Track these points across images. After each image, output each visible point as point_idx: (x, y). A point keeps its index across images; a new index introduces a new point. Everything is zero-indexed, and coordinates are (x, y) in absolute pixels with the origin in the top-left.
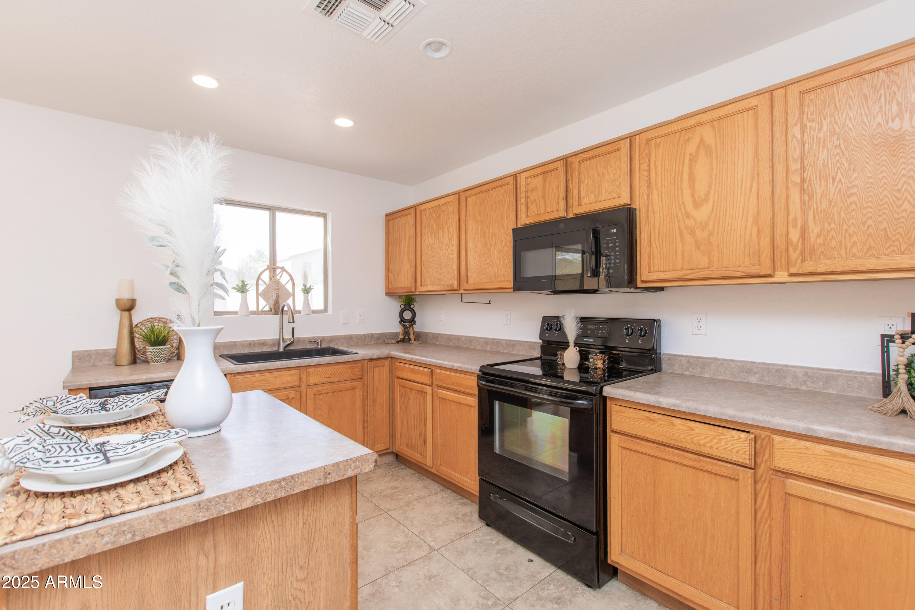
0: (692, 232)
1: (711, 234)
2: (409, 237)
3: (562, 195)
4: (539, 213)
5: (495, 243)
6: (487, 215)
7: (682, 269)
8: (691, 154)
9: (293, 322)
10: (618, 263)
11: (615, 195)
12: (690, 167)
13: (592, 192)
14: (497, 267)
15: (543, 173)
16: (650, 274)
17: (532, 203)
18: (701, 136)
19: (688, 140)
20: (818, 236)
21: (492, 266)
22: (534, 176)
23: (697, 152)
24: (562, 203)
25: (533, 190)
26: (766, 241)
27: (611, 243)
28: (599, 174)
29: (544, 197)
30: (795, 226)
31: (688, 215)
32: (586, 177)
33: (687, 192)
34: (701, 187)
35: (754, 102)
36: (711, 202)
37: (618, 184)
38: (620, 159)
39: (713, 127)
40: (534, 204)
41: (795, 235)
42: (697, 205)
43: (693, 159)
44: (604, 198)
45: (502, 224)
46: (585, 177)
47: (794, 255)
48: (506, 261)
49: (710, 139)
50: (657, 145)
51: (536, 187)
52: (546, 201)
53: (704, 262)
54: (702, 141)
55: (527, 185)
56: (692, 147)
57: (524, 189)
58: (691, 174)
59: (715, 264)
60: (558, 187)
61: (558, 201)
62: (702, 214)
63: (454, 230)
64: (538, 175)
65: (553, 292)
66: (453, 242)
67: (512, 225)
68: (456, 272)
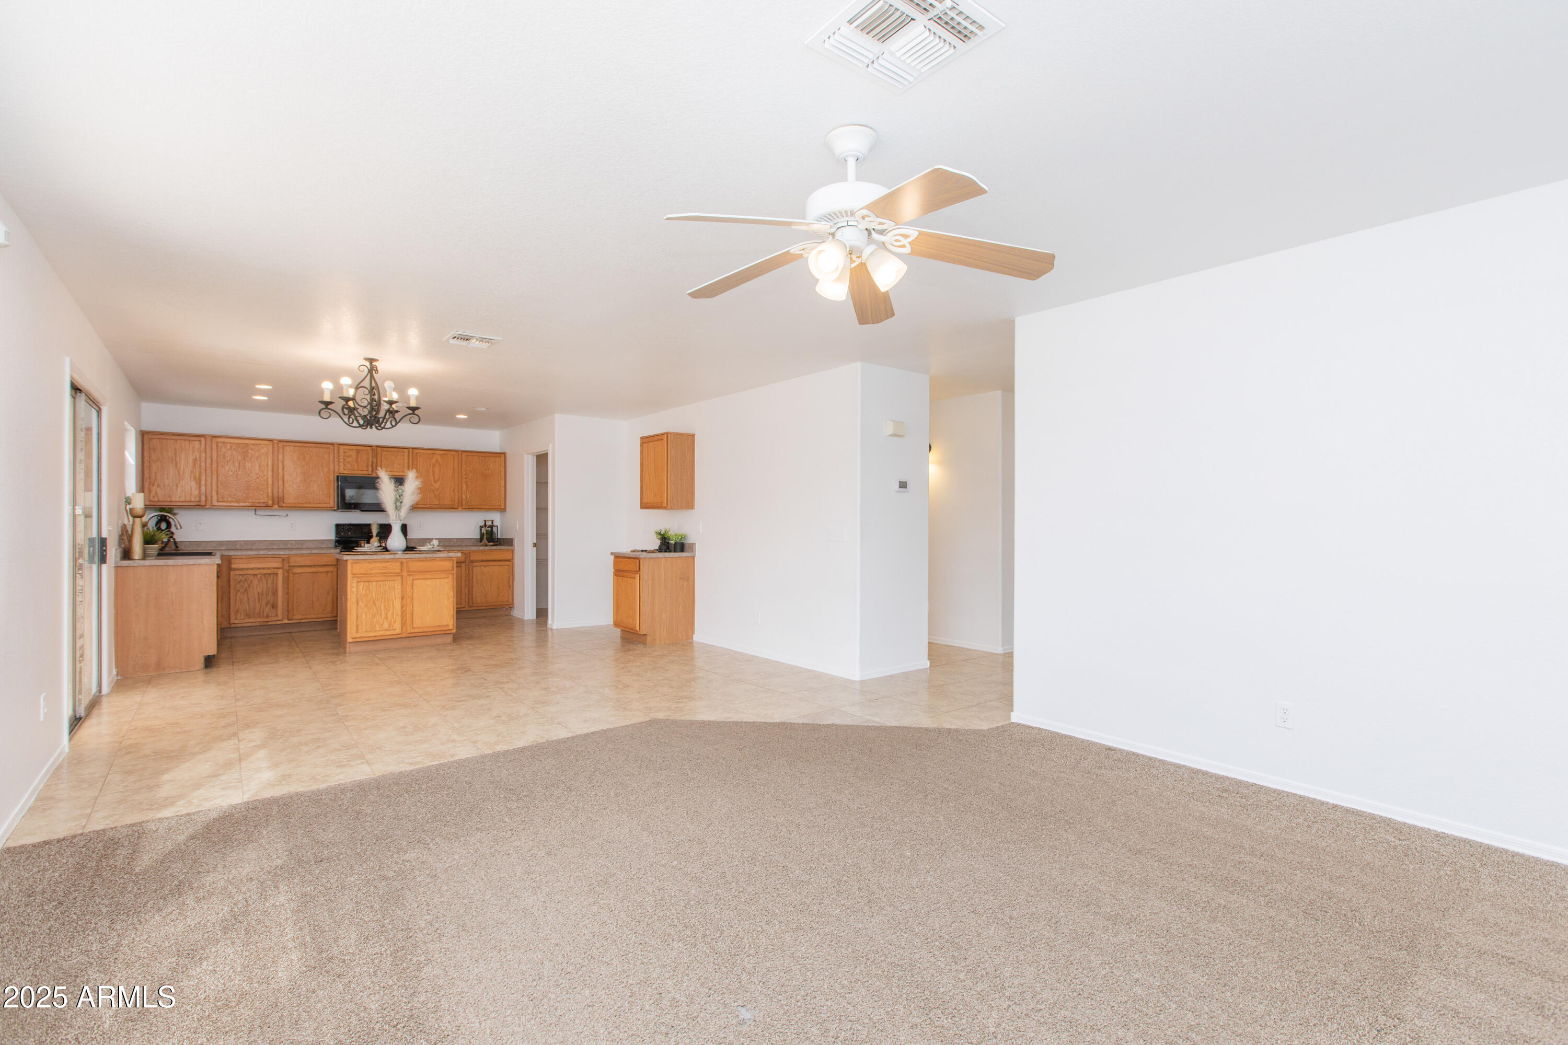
0: (433, 492)
1: (440, 493)
2: (195, 460)
3: (370, 464)
4: (353, 469)
5: (315, 480)
6: (306, 462)
8: (433, 463)
9: (181, 528)
11: (400, 471)
12: (433, 468)
13: (388, 467)
14: (319, 496)
15: (356, 450)
17: (348, 463)
18: (437, 458)
19: (432, 458)
20: (469, 498)
21: (312, 495)
22: (350, 450)
23: (435, 463)
24: (370, 469)
25: (348, 456)
26: (457, 497)
28: (392, 460)
29: (357, 461)
30: (464, 495)
31: (432, 485)
32: (385, 459)
33: (432, 477)
34: (437, 476)
35: (454, 453)
36: (440, 482)
38: (403, 456)
40: (350, 464)
41: (464, 497)
42: (436, 482)
43: (434, 465)
45: (322, 470)
47: (464, 503)
49: (440, 460)
50: (420, 456)
51: (351, 455)
52: (359, 464)
53: (437, 502)
54: (437, 460)
55: (344, 452)
56: (434, 460)
57: (342, 454)
58: (433, 471)
59: (441, 503)
60: (368, 460)
61: (368, 466)
62: (437, 485)
63: (267, 465)
64: (353, 450)
65: (362, 511)
66: (265, 473)
67: (332, 472)
68: (270, 495)
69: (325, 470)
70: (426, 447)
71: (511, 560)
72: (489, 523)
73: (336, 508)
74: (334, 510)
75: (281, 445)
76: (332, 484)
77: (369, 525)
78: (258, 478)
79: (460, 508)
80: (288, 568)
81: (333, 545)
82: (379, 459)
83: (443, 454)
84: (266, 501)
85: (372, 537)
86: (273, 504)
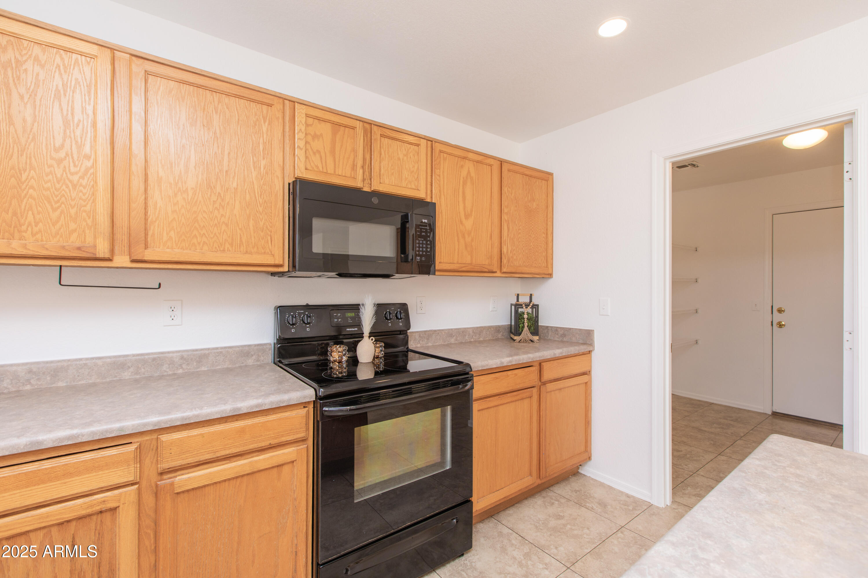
1: (472, 240)
3: (360, 163)
4: (325, 171)
5: (236, 189)
6: (215, 133)
7: (458, 263)
8: (464, 178)
10: (429, 252)
11: (413, 187)
12: (463, 188)
13: (392, 174)
14: (241, 229)
15: (331, 123)
16: (440, 264)
17: (314, 153)
18: (469, 168)
19: (462, 166)
20: (511, 252)
21: (227, 225)
22: (319, 120)
23: (467, 178)
24: (359, 172)
25: (315, 137)
26: (495, 251)
27: (424, 232)
28: (399, 159)
29: (333, 152)
30: (505, 245)
31: (461, 222)
32: (387, 156)
33: (461, 205)
34: (468, 204)
35: (491, 161)
36: (473, 217)
37: (416, 176)
39: (474, 165)
40: (318, 156)
42: (467, 217)
43: (465, 183)
44: (404, 184)
45: (254, 163)
46: (385, 154)
47: (504, 261)
48: (261, 224)
49: (473, 174)
50: (445, 159)
51: (321, 135)
52: (337, 160)
54: (469, 172)
55: (307, 125)
56: (464, 173)
57: (303, 129)
58: (464, 193)
59: (474, 261)
60: (354, 150)
61: (354, 167)
62: (468, 224)
63: (94, 124)
64: (325, 121)
65: (341, 275)
66: (87, 149)
67: (279, 173)
68: (103, 220)
69: (263, 163)
70: (453, 143)
71: (587, 373)
72: (525, 299)
73: (286, 269)
74: (281, 274)
75: (138, 67)
76: (280, 204)
77: (356, 308)
78: (60, 161)
79: (498, 274)
80: (154, 477)
81: (269, 357)
82: (375, 155)
83: (478, 162)
84: (89, 240)
85: (360, 336)
86: (112, 251)
